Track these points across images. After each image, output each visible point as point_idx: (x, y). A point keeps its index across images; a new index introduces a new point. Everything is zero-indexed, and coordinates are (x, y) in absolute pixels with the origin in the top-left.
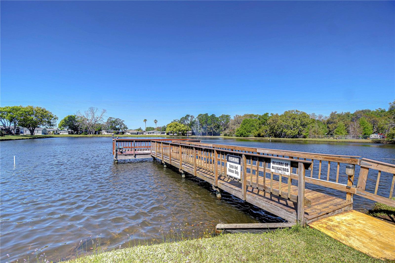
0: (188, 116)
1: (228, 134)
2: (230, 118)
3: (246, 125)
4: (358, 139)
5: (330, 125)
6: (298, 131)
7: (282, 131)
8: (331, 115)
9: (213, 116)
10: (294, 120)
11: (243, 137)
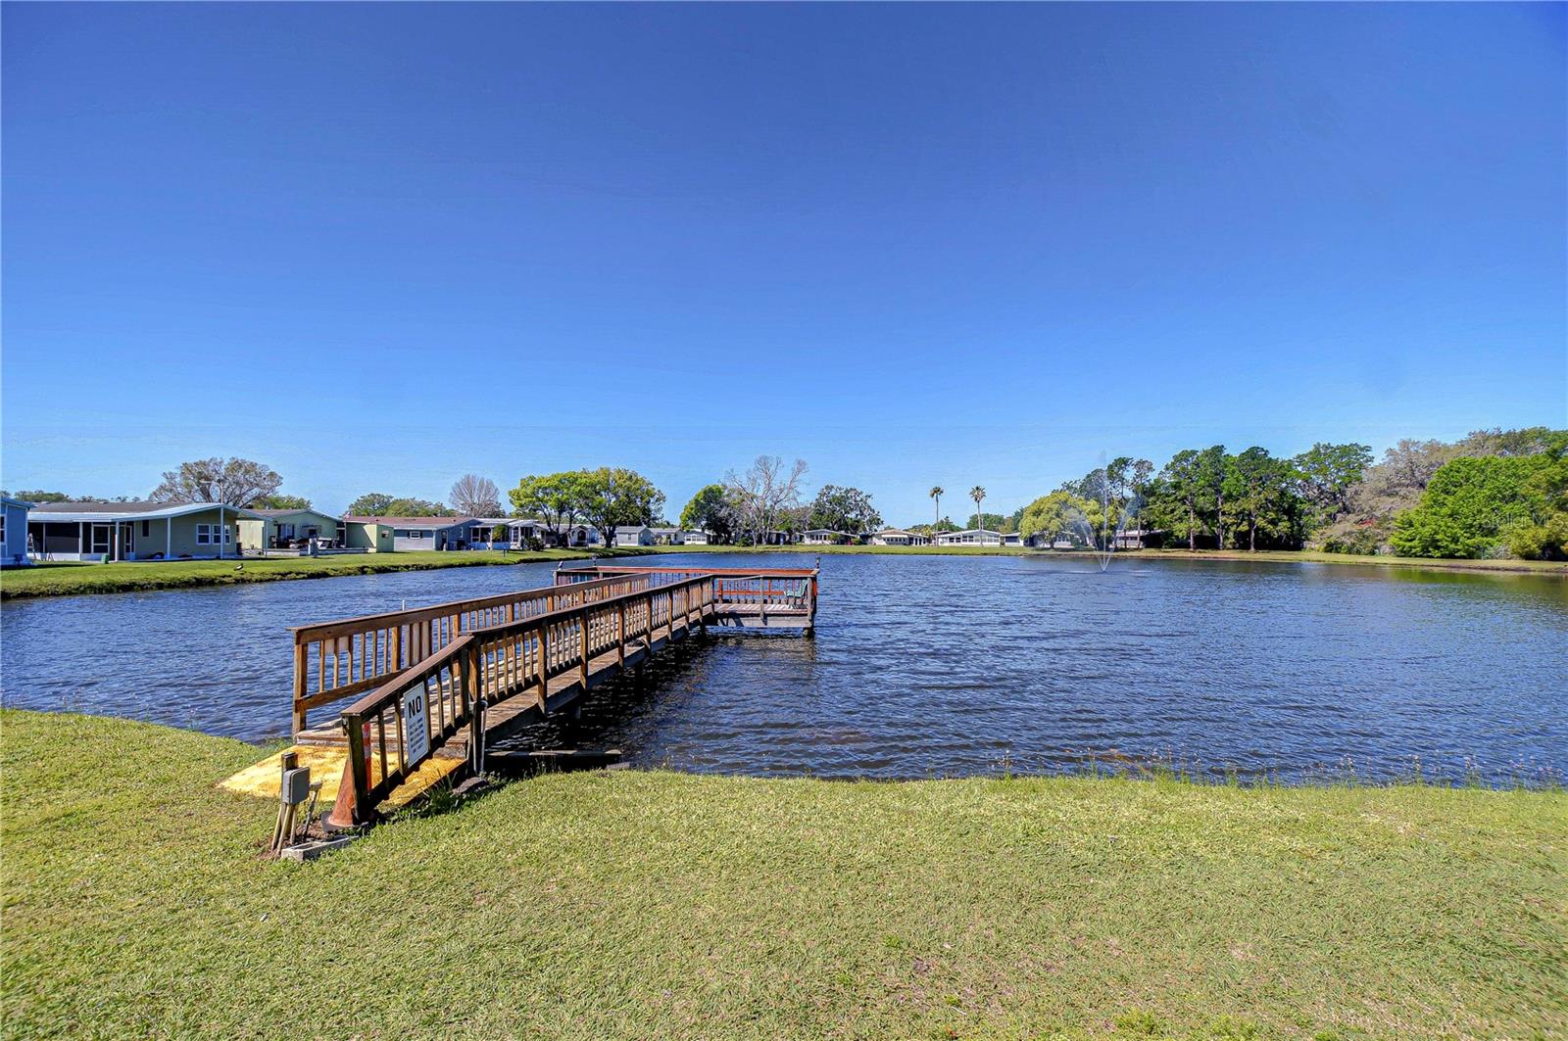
0: (1123, 463)
1: (1348, 541)
2: (1371, 459)
9: (1254, 455)
11: (1443, 557)
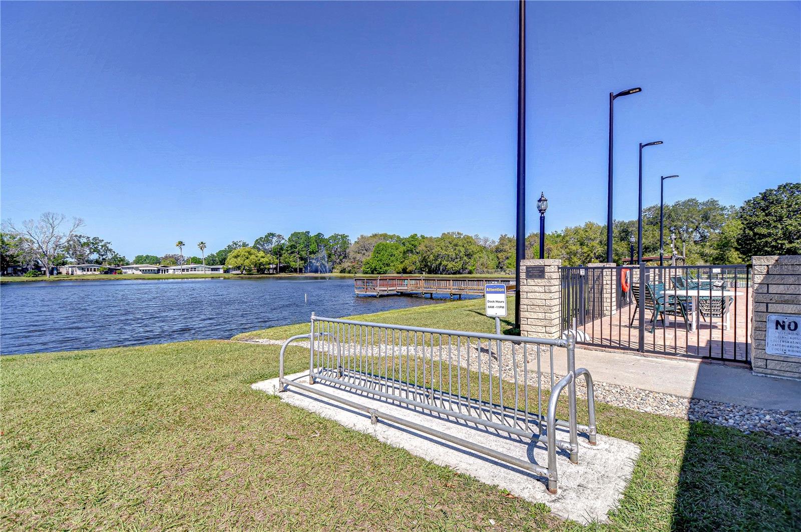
0: (271, 234)
1: (348, 269)
2: (349, 240)
3: (382, 254)
5: (499, 254)
6: (462, 263)
7: (440, 264)
8: (501, 239)
9: (319, 236)
10: (456, 248)
11: (378, 273)
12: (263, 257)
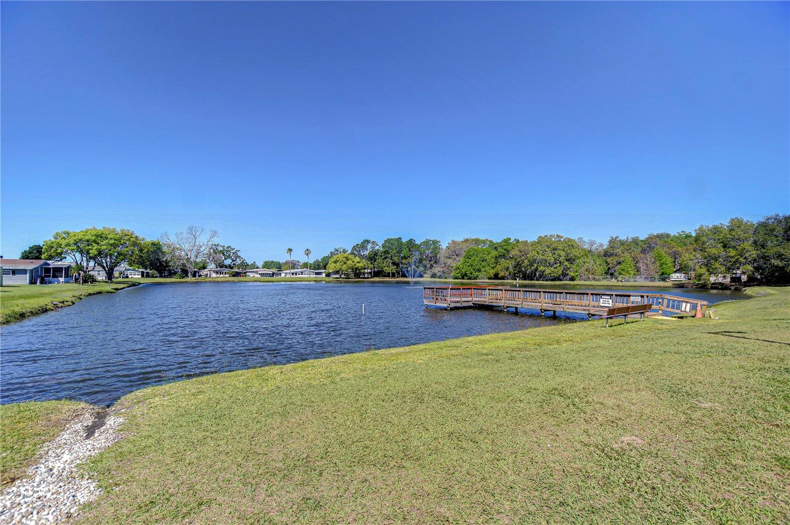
0: (367, 242)
1: (439, 274)
2: (440, 245)
3: (472, 259)
4: (653, 281)
5: (609, 259)
6: (563, 269)
7: (536, 269)
8: (610, 242)
9: (411, 241)
10: (555, 252)
11: (468, 279)
12: (359, 262)
